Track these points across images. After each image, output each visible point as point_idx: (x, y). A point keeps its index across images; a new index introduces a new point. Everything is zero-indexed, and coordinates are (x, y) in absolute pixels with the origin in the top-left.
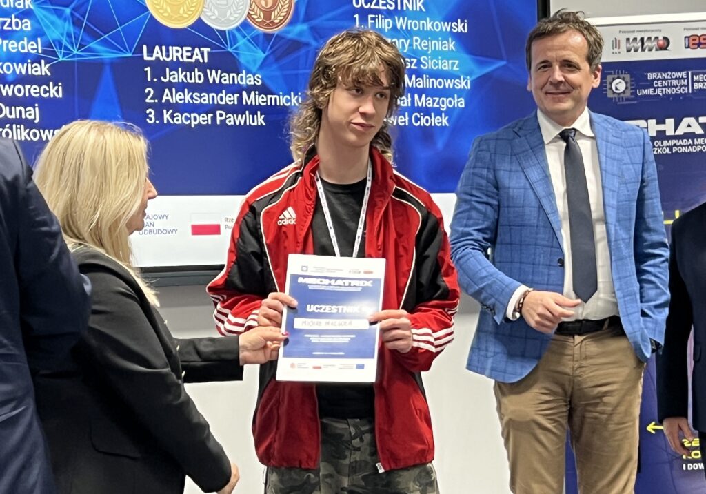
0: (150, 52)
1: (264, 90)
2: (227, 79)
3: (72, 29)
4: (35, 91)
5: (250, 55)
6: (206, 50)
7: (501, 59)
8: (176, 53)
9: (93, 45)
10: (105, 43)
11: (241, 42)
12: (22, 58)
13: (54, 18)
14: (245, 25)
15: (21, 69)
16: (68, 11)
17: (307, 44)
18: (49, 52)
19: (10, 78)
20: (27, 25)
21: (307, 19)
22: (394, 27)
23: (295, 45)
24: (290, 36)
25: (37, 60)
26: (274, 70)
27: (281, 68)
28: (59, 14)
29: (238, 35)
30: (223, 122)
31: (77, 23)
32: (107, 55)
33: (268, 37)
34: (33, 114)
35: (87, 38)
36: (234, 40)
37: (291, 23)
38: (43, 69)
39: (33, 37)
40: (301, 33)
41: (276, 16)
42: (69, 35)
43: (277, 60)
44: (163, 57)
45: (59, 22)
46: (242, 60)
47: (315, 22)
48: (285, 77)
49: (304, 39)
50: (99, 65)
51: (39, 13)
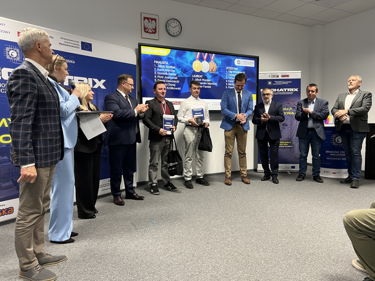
0: (193, 76)
1: (211, 82)
2: (205, 80)
3: (181, 72)
4: (175, 81)
5: (209, 76)
6: (202, 76)
7: (250, 78)
8: (197, 76)
9: (184, 74)
10: (186, 74)
11: (208, 74)
12: (173, 76)
13: (178, 70)
14: (208, 72)
15: (173, 78)
16: (180, 69)
17: (218, 75)
18: (177, 75)
19: (171, 79)
20: (174, 71)
21: (219, 71)
22: (233, 73)
23: (216, 75)
24: (216, 74)
25: (175, 77)
26: (213, 79)
27: (214, 79)
28: (179, 69)
29: (207, 73)
30: (204, 87)
31: (182, 71)
32: (186, 76)
33: (212, 74)
34: (174, 85)
35: (183, 73)
36: (207, 74)
37: (216, 71)
38: (176, 78)
39: (175, 73)
40: (217, 73)
41: (214, 70)
42: (181, 73)
43: (213, 77)
44: (195, 77)
45: (179, 71)
46: (208, 77)
47: (220, 71)
48: (215, 80)
49: (218, 74)
50: (185, 78)
51: (176, 69)
